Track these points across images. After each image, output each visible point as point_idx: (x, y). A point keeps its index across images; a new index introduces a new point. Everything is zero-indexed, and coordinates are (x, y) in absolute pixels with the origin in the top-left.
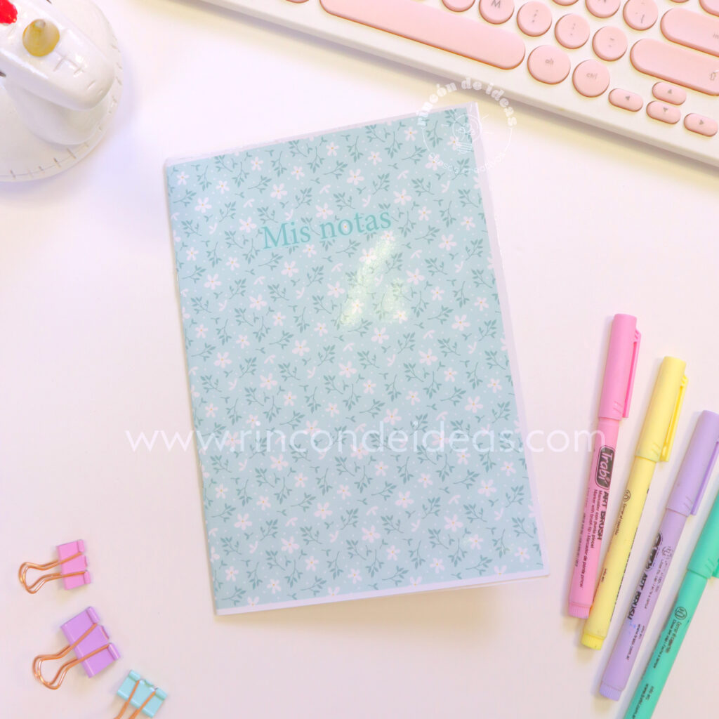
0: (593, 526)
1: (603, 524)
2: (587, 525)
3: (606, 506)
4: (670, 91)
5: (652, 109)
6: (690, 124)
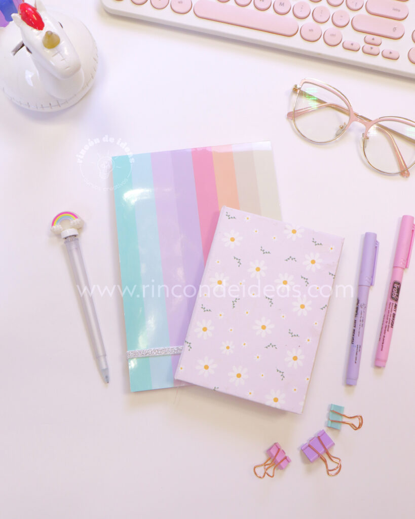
0: (388, 321)
1: (394, 320)
2: (386, 320)
3: (395, 311)
4: (373, 39)
5: (365, 49)
6: (385, 54)
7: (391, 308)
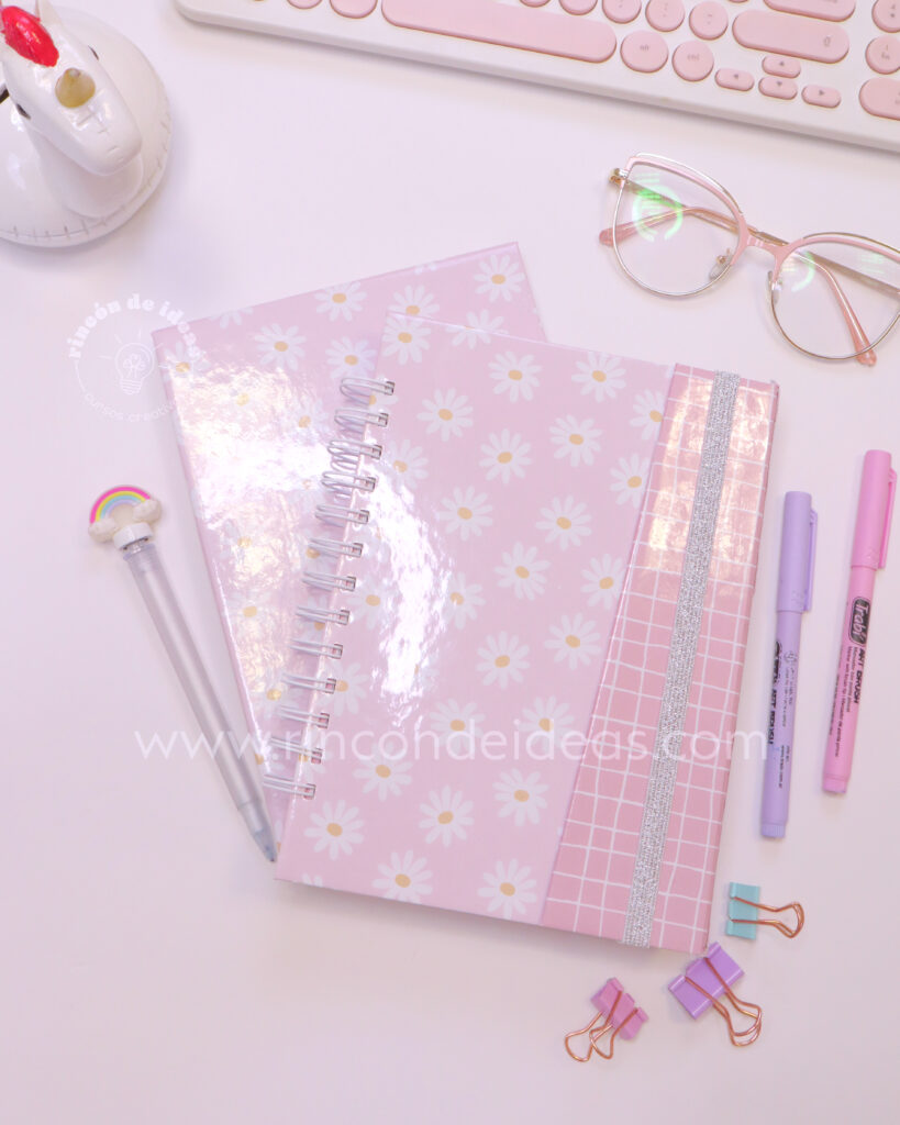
0: (848, 688)
1: (859, 685)
2: (841, 687)
3: (862, 665)
4: (782, 64)
5: (765, 86)
6: (808, 95)
7: (851, 659)
